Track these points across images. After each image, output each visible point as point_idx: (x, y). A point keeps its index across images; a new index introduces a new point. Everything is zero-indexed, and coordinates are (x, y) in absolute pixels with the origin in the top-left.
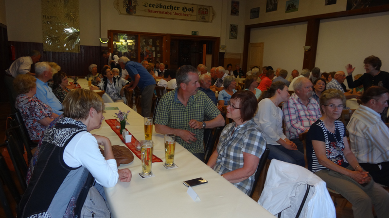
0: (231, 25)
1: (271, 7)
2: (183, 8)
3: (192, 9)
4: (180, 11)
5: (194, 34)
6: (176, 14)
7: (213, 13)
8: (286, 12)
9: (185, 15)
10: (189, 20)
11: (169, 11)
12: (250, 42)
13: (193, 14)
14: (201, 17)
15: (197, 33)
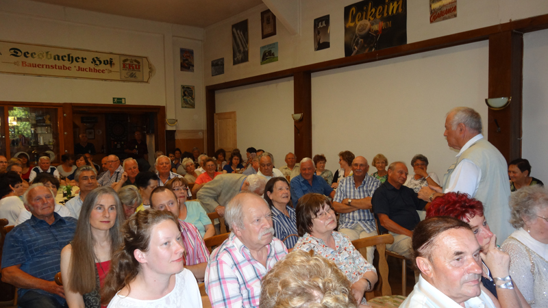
0: (183, 87)
1: (239, 56)
2: (93, 59)
3: (111, 62)
4: (88, 64)
5: (118, 102)
6: (80, 69)
7: (150, 68)
8: (262, 64)
9: (98, 71)
10: (106, 80)
11: (67, 64)
12: (217, 112)
13: (112, 69)
14: (129, 74)
15: (123, 100)
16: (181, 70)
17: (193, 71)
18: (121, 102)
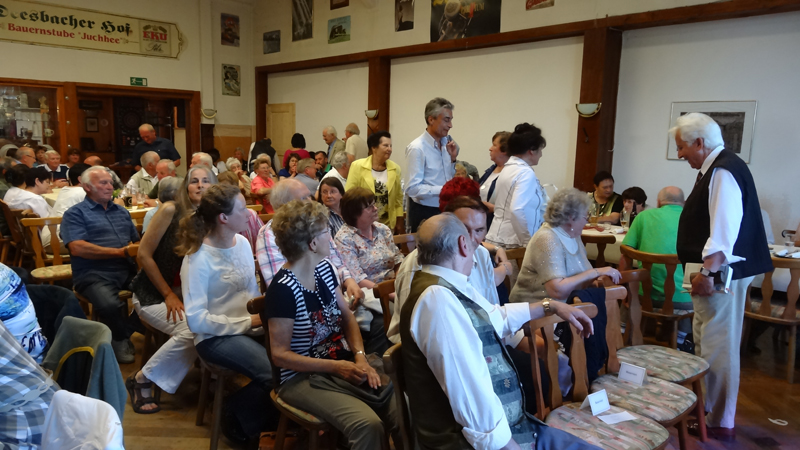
0: (225, 67)
1: (301, 30)
2: (104, 24)
3: (128, 29)
4: (97, 30)
5: (137, 83)
6: (85, 36)
7: (180, 39)
8: (330, 42)
9: (111, 40)
10: (121, 53)
11: (69, 28)
12: (270, 102)
13: (130, 38)
14: (152, 46)
15: (144, 81)
16: (223, 43)
17: (238, 45)
18: (141, 84)
